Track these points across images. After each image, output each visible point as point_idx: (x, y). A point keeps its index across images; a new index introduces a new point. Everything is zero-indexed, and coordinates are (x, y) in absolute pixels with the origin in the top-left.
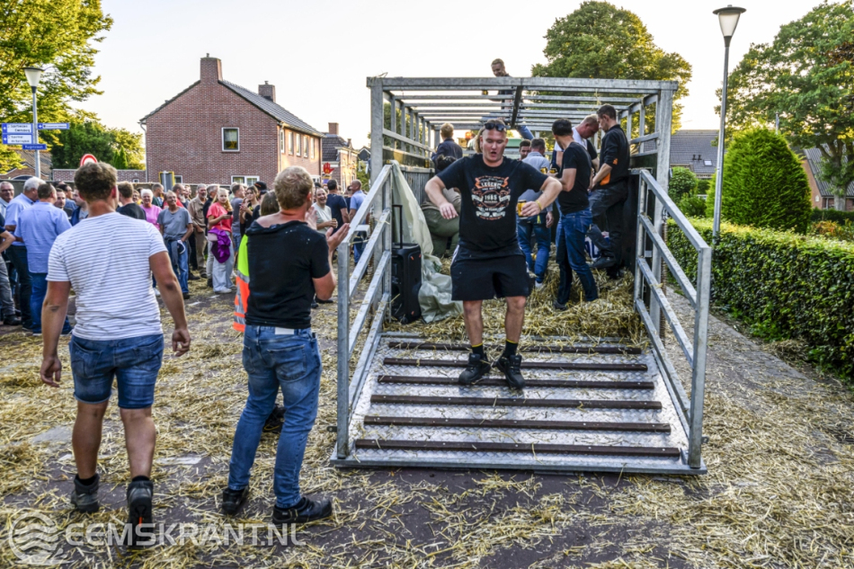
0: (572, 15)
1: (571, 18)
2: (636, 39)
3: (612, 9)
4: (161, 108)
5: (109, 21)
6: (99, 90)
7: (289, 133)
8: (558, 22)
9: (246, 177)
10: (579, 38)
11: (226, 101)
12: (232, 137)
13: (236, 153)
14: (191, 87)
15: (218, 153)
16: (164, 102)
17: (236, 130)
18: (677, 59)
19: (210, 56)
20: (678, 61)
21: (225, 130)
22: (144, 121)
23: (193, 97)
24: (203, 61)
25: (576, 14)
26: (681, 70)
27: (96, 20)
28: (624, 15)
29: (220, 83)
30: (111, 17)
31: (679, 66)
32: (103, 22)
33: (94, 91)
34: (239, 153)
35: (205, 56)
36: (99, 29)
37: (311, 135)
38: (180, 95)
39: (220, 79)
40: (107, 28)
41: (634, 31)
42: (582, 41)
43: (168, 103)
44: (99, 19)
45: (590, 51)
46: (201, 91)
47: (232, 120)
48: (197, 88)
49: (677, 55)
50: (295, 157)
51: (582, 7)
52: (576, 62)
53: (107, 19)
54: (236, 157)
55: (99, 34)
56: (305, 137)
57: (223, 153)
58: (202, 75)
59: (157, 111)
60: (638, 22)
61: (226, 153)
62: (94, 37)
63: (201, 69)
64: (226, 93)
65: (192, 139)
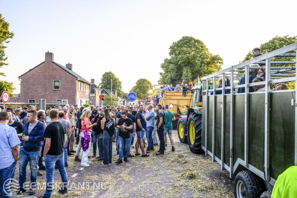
0: (179, 41)
1: (179, 42)
2: (203, 50)
3: (194, 39)
4: (28, 72)
5: (12, 34)
6: (6, 63)
7: (79, 83)
8: (174, 43)
9: (62, 100)
10: (183, 49)
11: (55, 69)
12: (57, 84)
13: (58, 90)
14: (41, 64)
15: (51, 90)
16: (29, 70)
17: (58, 81)
18: (218, 57)
19: (49, 52)
20: (219, 57)
21: (54, 81)
22: (21, 77)
23: (41, 68)
24: (46, 53)
25: (181, 41)
26: (220, 61)
27: (7, 34)
28: (198, 41)
29: (53, 62)
30: (13, 33)
31: (219, 59)
32: (10, 35)
33: (4, 64)
34: (60, 90)
35: (47, 52)
36: (8, 38)
37: (87, 83)
38: (36, 67)
39: (53, 61)
40: (11, 37)
41: (202, 47)
42: (184, 50)
43: (31, 70)
44: (8, 34)
45: (187, 54)
46: (45, 66)
47: (57, 77)
48: (43, 64)
49: (218, 56)
50: (81, 92)
51: (183, 38)
52: (182, 58)
53: (11, 34)
54: (59, 92)
55: (8, 40)
56: (85, 84)
57: (53, 90)
58: (46, 59)
59: (26, 73)
60: (203, 44)
61: (54, 90)
62: (5, 41)
63: (45, 57)
64: (55, 66)
65: (40, 85)
